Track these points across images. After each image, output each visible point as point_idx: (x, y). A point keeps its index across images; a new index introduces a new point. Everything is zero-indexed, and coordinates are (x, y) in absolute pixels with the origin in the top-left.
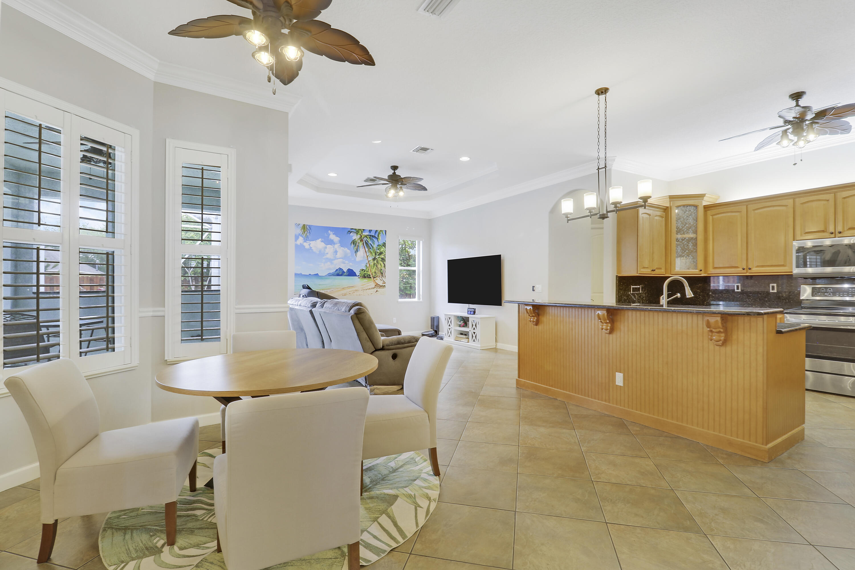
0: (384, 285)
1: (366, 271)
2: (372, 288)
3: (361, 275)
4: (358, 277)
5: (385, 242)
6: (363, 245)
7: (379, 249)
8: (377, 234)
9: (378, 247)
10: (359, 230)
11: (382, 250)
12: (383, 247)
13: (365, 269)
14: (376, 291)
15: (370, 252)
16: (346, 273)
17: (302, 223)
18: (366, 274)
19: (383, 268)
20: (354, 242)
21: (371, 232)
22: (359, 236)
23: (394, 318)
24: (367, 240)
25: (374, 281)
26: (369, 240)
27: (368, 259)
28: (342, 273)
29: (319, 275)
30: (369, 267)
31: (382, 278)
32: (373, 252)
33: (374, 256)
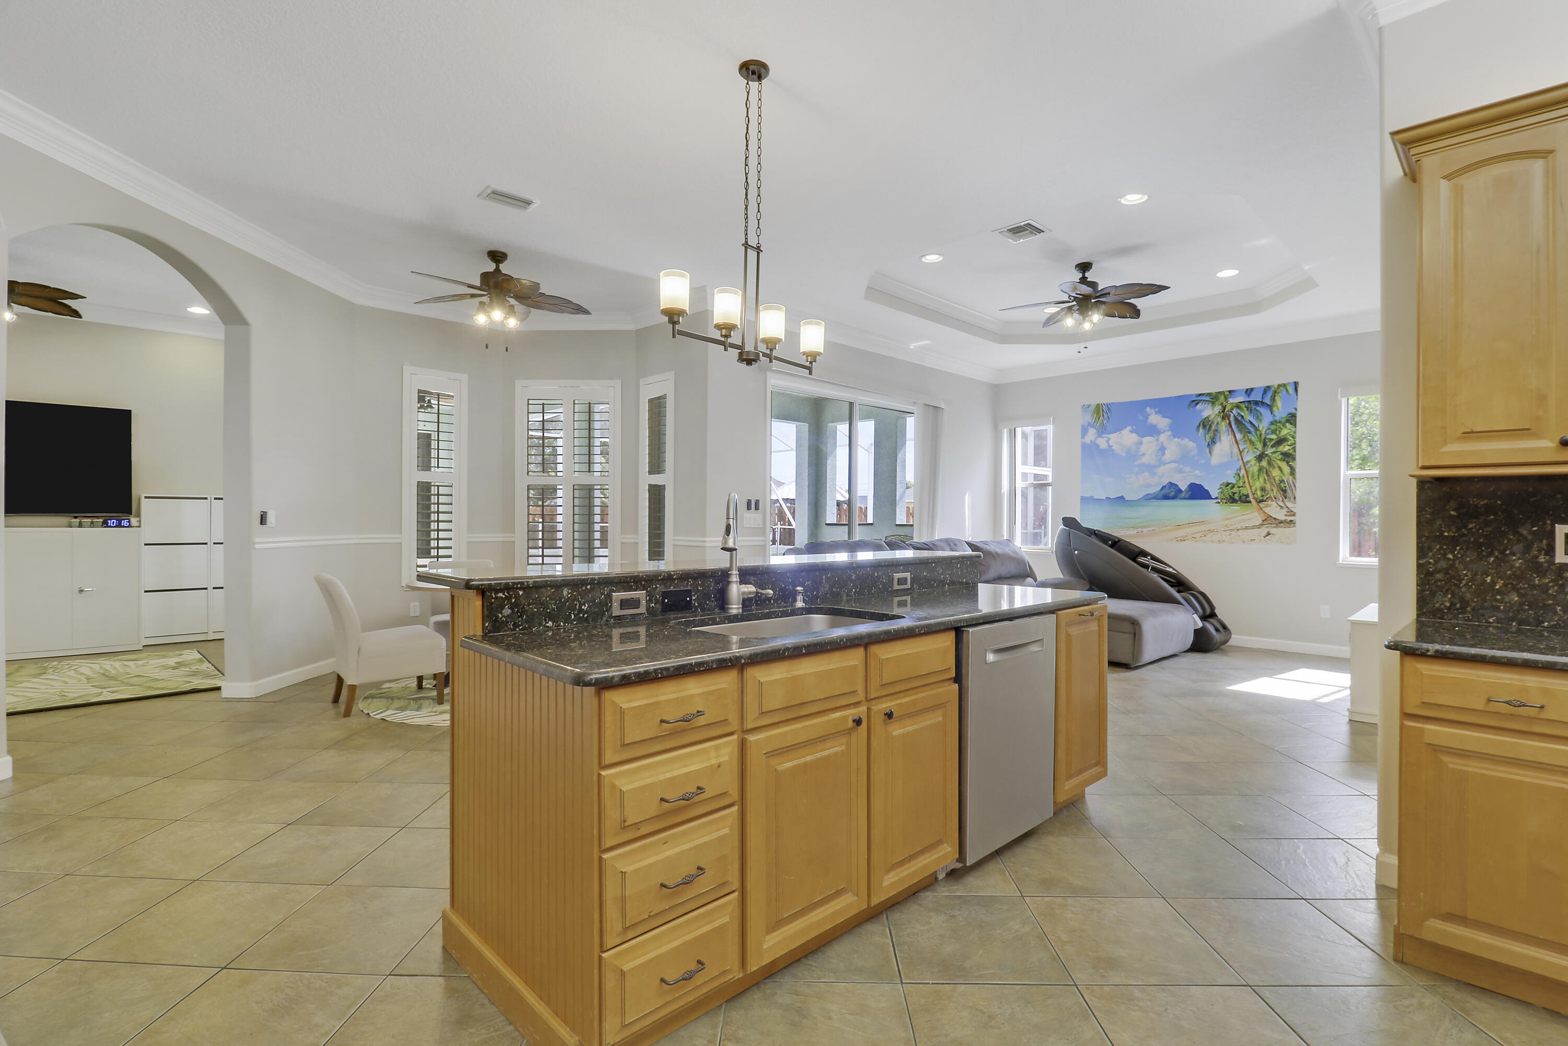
0: (1289, 518)
1: (1236, 486)
2: (1254, 527)
3: (1224, 495)
4: (1217, 500)
5: (1293, 411)
6: (1229, 427)
7: (1274, 432)
8: (1269, 395)
9: (1273, 427)
10: (1219, 395)
11: (1284, 432)
12: (1288, 424)
13: (1234, 482)
14: (1265, 533)
15: (1248, 442)
16: (1184, 493)
17: (1094, 402)
18: (1236, 493)
19: (1287, 477)
20: (1205, 424)
21: (1251, 393)
22: (1218, 408)
24: (1241, 415)
25: (1259, 508)
26: (1246, 412)
27: (1242, 459)
28: (1176, 492)
29: (1125, 499)
30: (1245, 476)
31: (1283, 501)
32: (1256, 442)
33: (1260, 449)
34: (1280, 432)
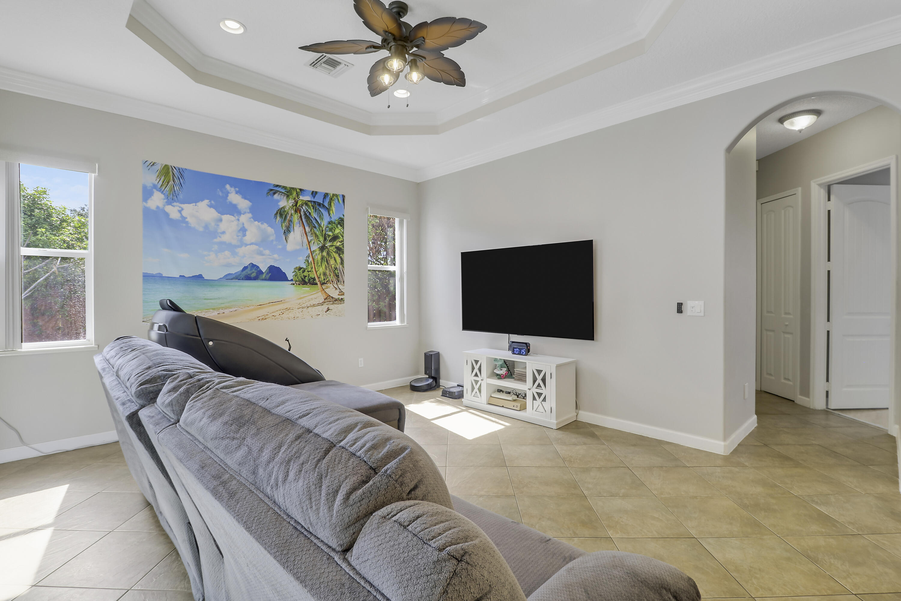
0: (341, 297)
1: (306, 271)
2: (319, 305)
3: (298, 278)
4: (292, 282)
5: (342, 217)
6: (300, 220)
7: (331, 230)
8: (327, 200)
9: (330, 226)
10: (292, 190)
11: (337, 231)
12: (339, 226)
13: (305, 267)
14: (326, 309)
15: (314, 235)
16: (264, 275)
17: (162, 160)
18: (307, 276)
19: (339, 266)
20: (281, 213)
21: (315, 195)
22: (291, 202)
23: (360, 359)
24: (309, 211)
25: (322, 289)
26: (312, 210)
27: (310, 248)
28: (257, 273)
29: (204, 278)
30: (313, 263)
31: (337, 284)
32: (319, 236)
33: (322, 242)
34: (334, 231)
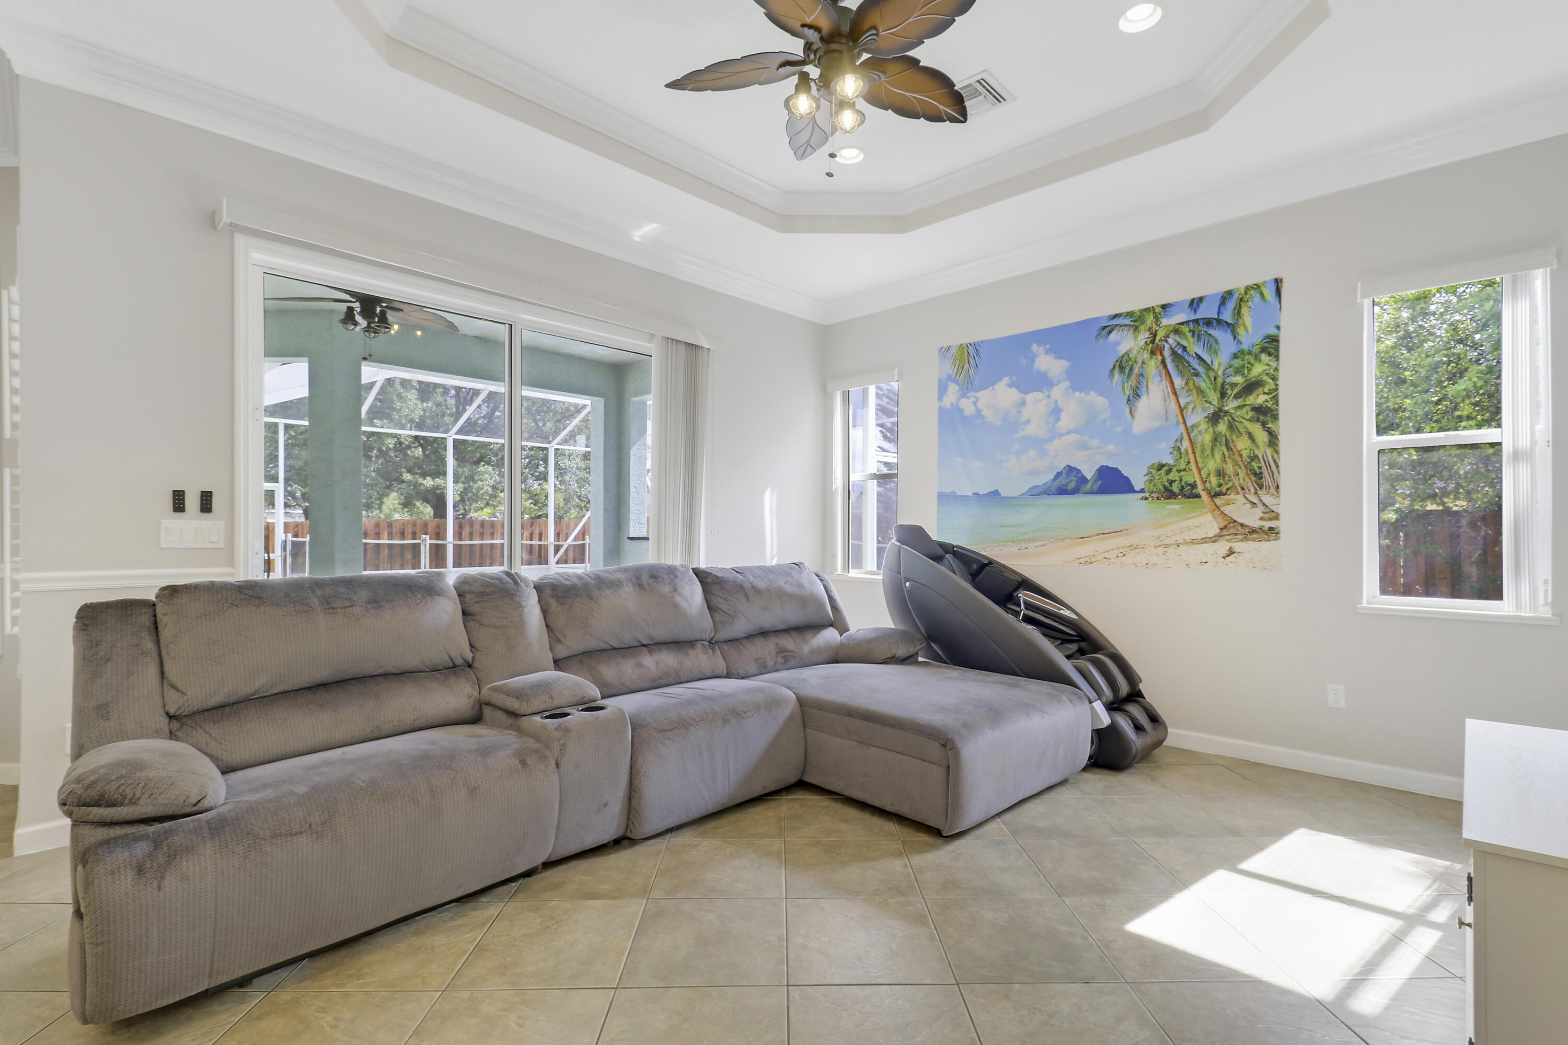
0: (1267, 524)
1: (1174, 469)
2: (1204, 540)
3: (1155, 485)
4: (1143, 495)
5: (1273, 331)
6: (1161, 368)
7: (1238, 371)
8: (1231, 305)
9: (1237, 363)
10: (1144, 313)
11: (1258, 370)
12: (1263, 357)
13: (1171, 462)
14: (1225, 551)
15: (1194, 391)
16: (1090, 484)
17: (956, 341)
18: (1174, 481)
19: (1263, 451)
20: (1123, 365)
21: (1198, 306)
22: (1144, 336)
24: (1182, 345)
25: (1214, 507)
26: (1191, 339)
27: (1184, 422)
28: (1077, 482)
29: (1000, 495)
30: (1190, 451)
31: (1256, 493)
32: (1208, 390)
33: (1215, 402)
34: (1249, 370)
